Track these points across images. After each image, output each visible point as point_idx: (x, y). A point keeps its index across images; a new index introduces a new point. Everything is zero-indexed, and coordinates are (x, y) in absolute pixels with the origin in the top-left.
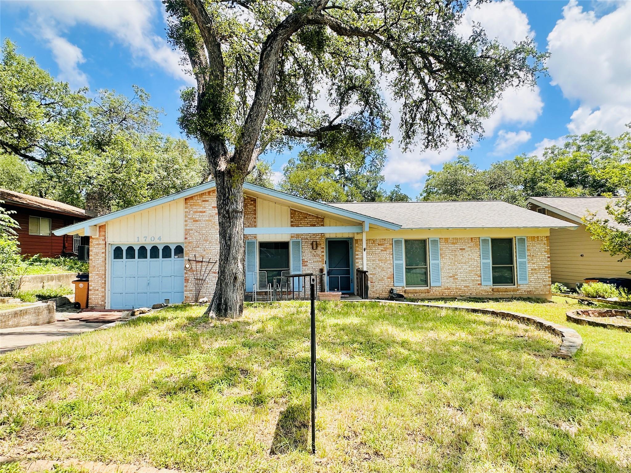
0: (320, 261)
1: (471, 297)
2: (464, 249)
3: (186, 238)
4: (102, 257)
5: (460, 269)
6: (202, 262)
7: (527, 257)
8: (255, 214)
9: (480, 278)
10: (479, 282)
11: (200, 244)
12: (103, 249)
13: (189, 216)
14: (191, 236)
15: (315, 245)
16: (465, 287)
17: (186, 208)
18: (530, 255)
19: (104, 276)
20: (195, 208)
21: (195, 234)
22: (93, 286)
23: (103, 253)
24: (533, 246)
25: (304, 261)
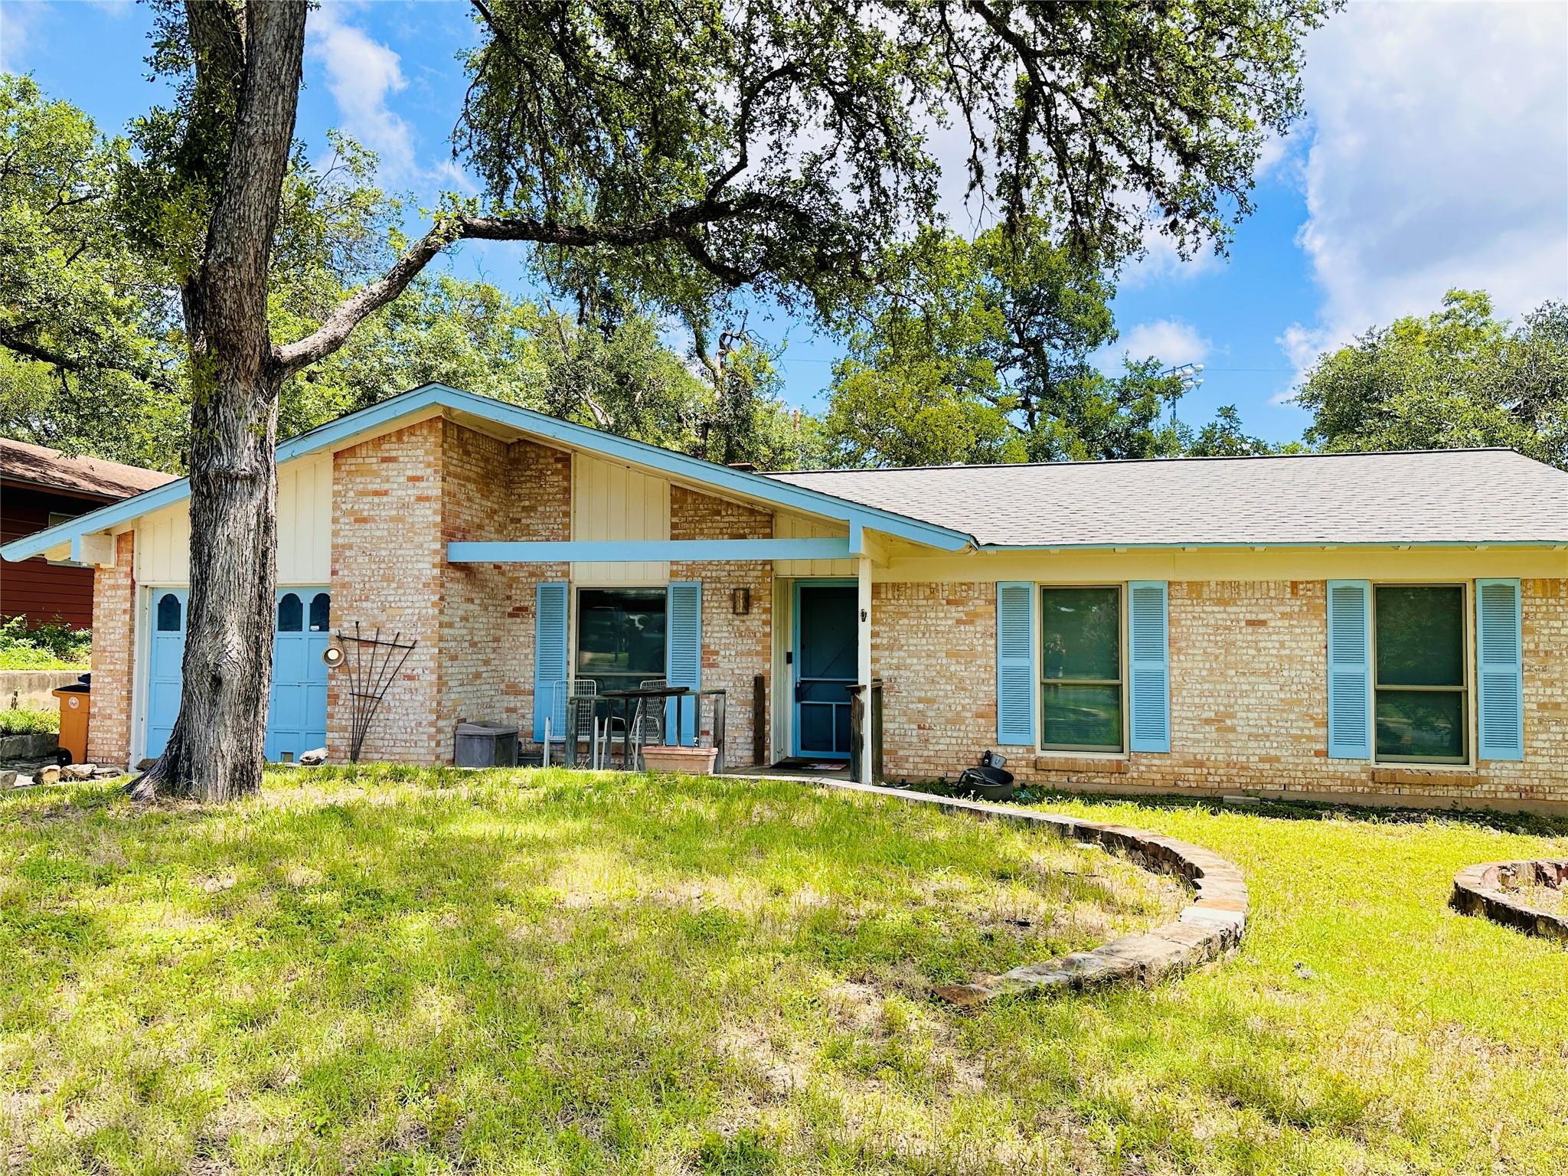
0: (757, 653)
1: (1286, 796)
2: (1263, 623)
3: (334, 573)
4: (124, 623)
5: (1244, 694)
6: (375, 643)
7: (1520, 659)
8: (567, 502)
9: (1322, 731)
10: (1320, 747)
11: (371, 589)
12: (125, 600)
13: (344, 507)
14: (348, 567)
15: (743, 601)
16: (1261, 760)
17: (336, 481)
18: (1536, 652)
19: (125, 679)
20: (361, 482)
21: (360, 559)
22: (100, 704)
23: (125, 611)
24: (1548, 616)
25: (706, 651)
